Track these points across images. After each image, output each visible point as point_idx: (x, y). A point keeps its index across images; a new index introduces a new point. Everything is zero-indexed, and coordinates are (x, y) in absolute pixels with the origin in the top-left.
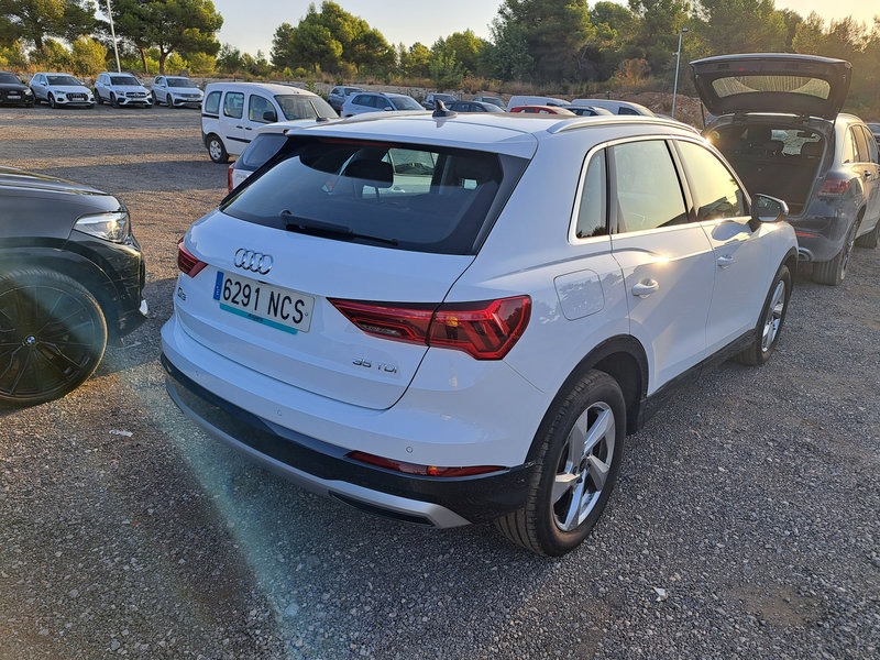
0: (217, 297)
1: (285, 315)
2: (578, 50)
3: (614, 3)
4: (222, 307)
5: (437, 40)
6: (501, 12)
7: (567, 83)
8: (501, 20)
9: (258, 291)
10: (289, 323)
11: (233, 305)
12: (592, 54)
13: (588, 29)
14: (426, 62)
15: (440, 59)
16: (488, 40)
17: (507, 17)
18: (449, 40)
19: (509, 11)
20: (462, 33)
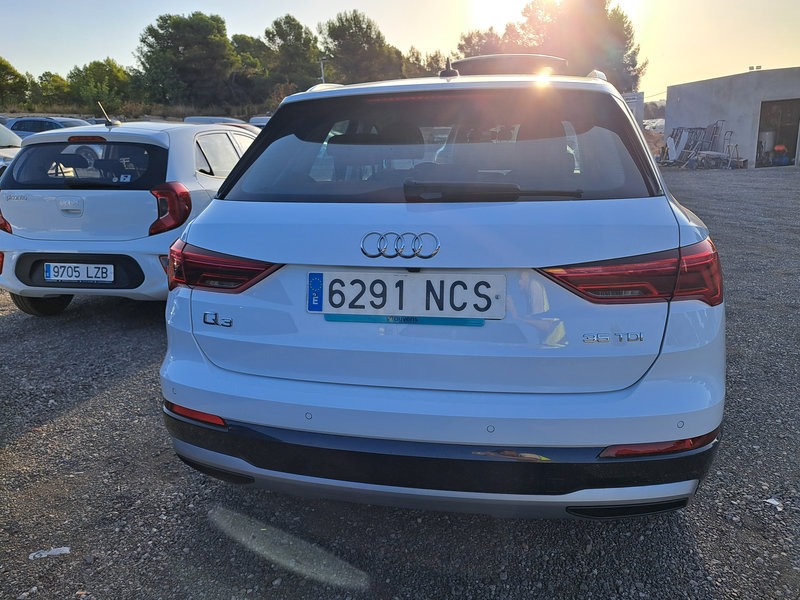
0: (315, 307)
1: (458, 304)
2: (228, 76)
3: (249, 36)
4: (329, 318)
5: (72, 69)
6: (143, 41)
7: (228, 106)
8: (146, 49)
9: (400, 284)
10: (469, 313)
11: (354, 312)
12: (242, 81)
13: (232, 58)
14: (66, 90)
15: (92, 85)
16: (136, 67)
17: (150, 46)
18: (86, 69)
19: (151, 40)
20: (102, 61)
